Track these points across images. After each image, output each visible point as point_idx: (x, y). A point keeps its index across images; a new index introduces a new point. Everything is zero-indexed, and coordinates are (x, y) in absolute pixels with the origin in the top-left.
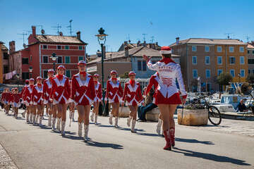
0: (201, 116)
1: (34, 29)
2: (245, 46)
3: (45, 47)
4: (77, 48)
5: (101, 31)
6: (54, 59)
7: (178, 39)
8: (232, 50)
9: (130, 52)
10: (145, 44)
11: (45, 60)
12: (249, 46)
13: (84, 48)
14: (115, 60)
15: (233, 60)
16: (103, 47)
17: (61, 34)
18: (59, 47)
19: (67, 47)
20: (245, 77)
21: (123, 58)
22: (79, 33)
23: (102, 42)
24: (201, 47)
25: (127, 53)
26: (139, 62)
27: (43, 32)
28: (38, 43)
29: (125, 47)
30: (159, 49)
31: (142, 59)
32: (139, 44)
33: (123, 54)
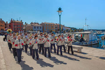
1: (12, 19)
4: (21, 23)
8: (52, 25)
9: (33, 25)
10: (36, 23)
12: (56, 24)
15: (52, 27)
18: (17, 23)
22: (22, 20)
24: (47, 24)
28: (13, 22)
29: (32, 23)
30: (39, 24)
31: (35, 26)
33: (31, 25)
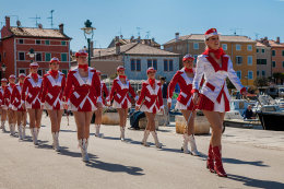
0: (203, 123)
1: (8, 19)
2: (254, 44)
3: (21, 41)
4: (59, 43)
5: (88, 24)
6: (32, 56)
7: (177, 34)
9: (122, 48)
10: (139, 41)
11: (22, 56)
12: (258, 44)
13: (68, 44)
14: (104, 57)
15: (239, 60)
16: (90, 43)
17: (40, 27)
18: (38, 42)
19: (48, 42)
20: (253, 79)
21: (115, 55)
22: (61, 26)
23: (89, 36)
25: (118, 50)
26: (133, 61)
27: (18, 23)
28: (13, 36)
29: (117, 43)
31: (136, 58)
32: (132, 40)
33: (113, 51)
